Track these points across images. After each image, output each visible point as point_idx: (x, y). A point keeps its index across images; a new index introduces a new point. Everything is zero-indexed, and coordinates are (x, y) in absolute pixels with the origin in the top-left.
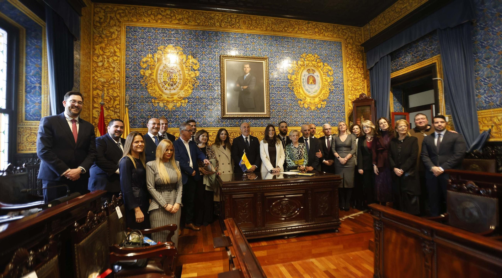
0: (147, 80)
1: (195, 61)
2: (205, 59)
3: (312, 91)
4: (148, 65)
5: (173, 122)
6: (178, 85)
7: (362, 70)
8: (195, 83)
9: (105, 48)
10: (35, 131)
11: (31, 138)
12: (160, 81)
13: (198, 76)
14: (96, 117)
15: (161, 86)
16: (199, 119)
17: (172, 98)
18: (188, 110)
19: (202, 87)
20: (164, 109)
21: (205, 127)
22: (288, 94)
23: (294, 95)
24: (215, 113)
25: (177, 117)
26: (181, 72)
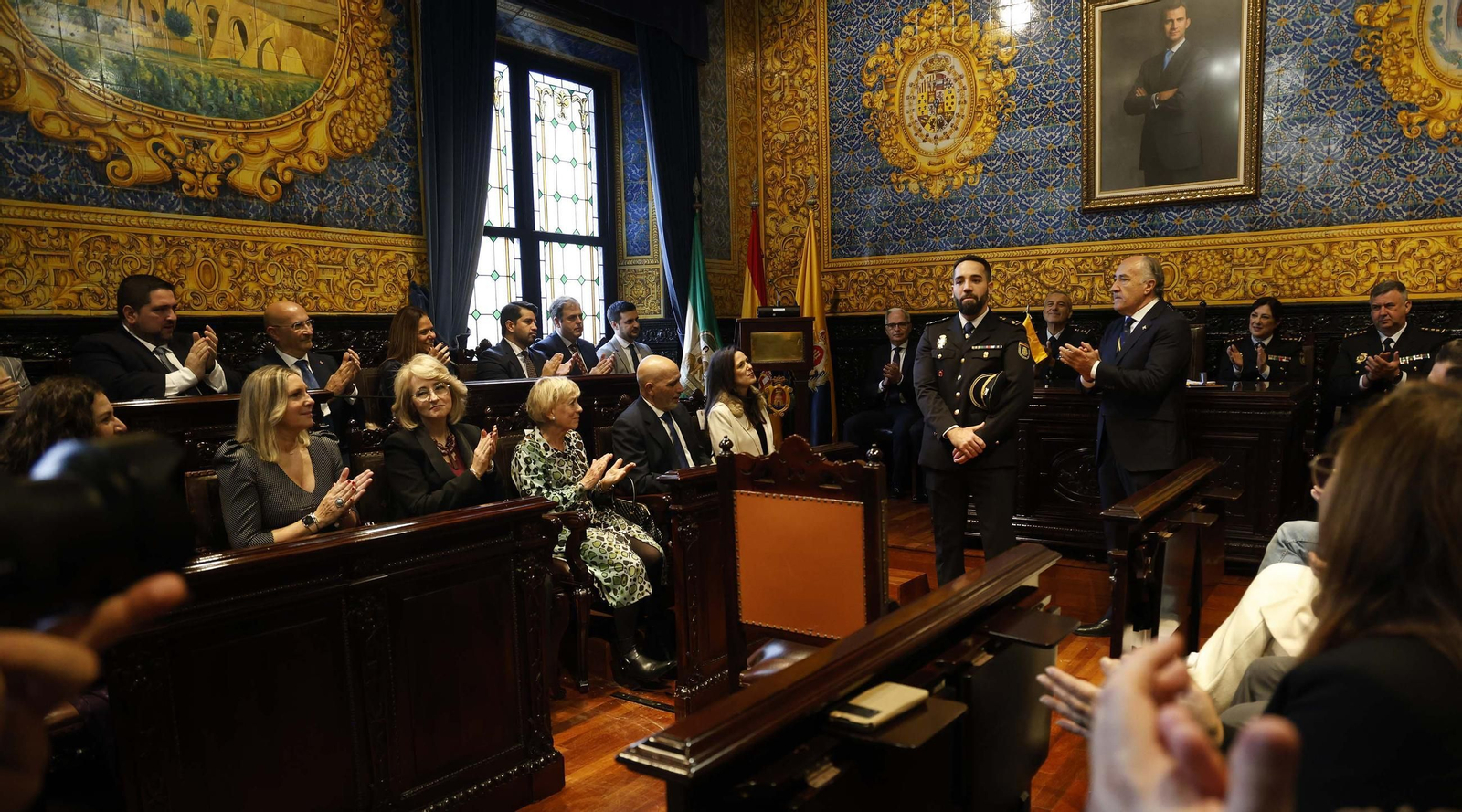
0: (878, 121)
1: (1005, 36)
4: (881, 76)
5: (943, 234)
6: (958, 122)
8: (1004, 109)
9: (785, 52)
10: (641, 275)
12: (911, 117)
13: (1013, 85)
14: (773, 234)
15: (912, 131)
16: (1013, 221)
17: (942, 163)
18: (983, 194)
19: (1024, 119)
20: (922, 198)
21: (1031, 244)
22: (1351, 90)
23: (1377, 89)
24: (1064, 199)
25: (955, 220)
26: (964, 81)
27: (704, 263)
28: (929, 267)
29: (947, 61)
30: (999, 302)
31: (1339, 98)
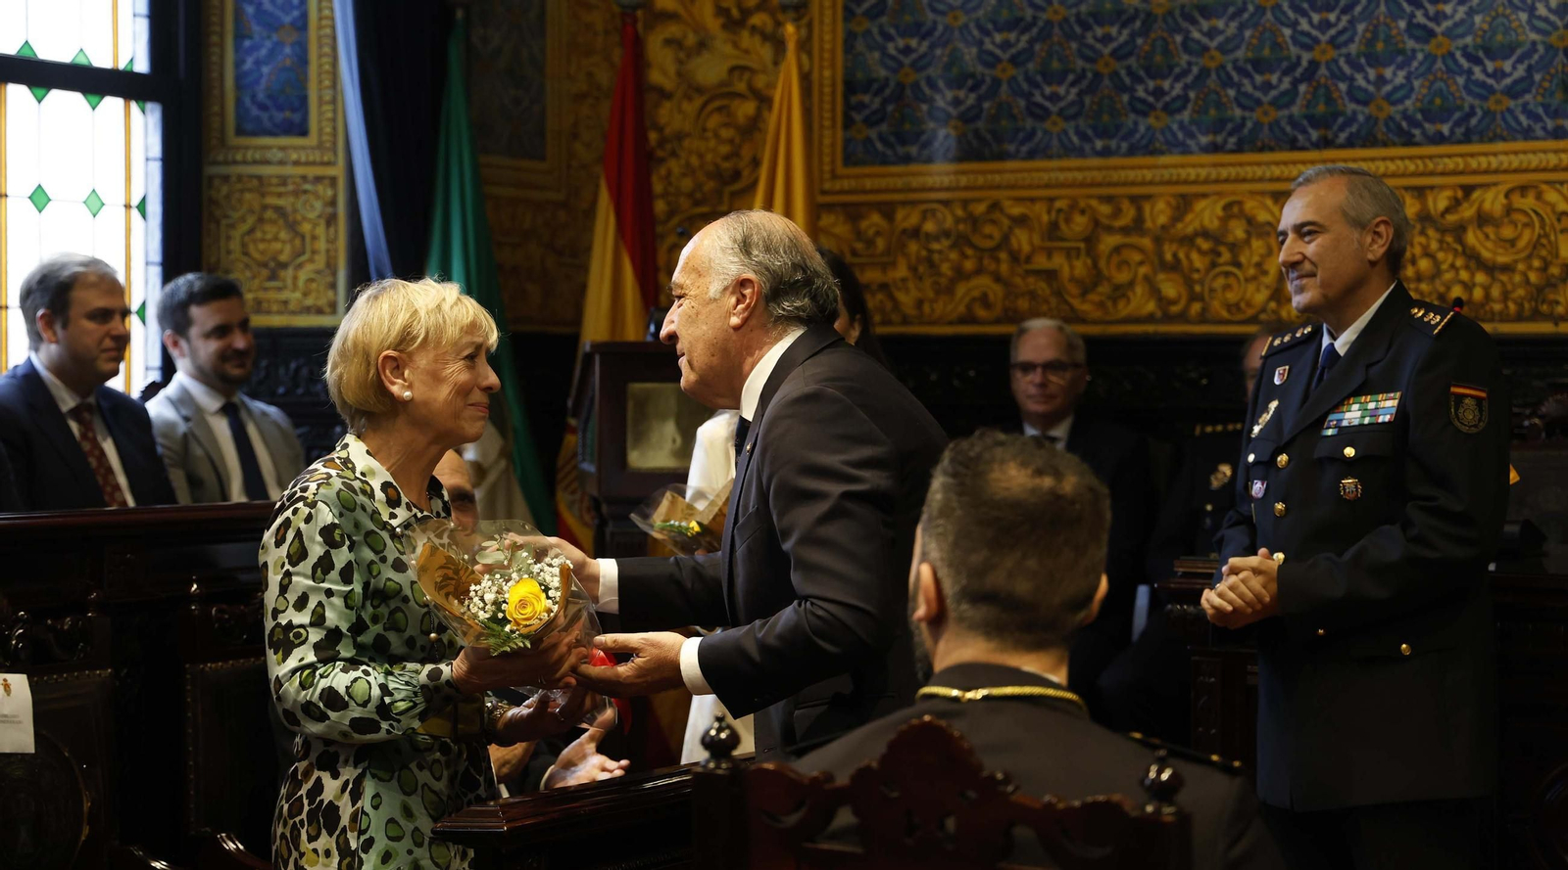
5: (1178, 104)
10: (280, 195)
11: (263, 240)
14: (668, 84)
16: (1388, 73)
21: (1439, 139)
25: (1212, 65)
27: (476, 167)
28: (1136, 200)
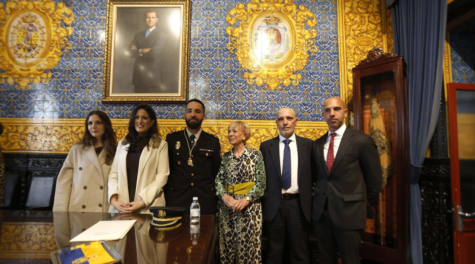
1: (68, 11)
2: (85, 7)
3: (272, 56)
6: (39, 50)
7: (377, 17)
8: (65, 47)
12: (12, 44)
13: (71, 36)
15: (12, 51)
17: (29, 70)
18: (50, 89)
19: (75, 53)
20: (15, 88)
22: (226, 60)
23: (236, 62)
24: (94, 95)
26: (45, 30)
29: (36, 18)
30: (55, 148)
31: (221, 63)
